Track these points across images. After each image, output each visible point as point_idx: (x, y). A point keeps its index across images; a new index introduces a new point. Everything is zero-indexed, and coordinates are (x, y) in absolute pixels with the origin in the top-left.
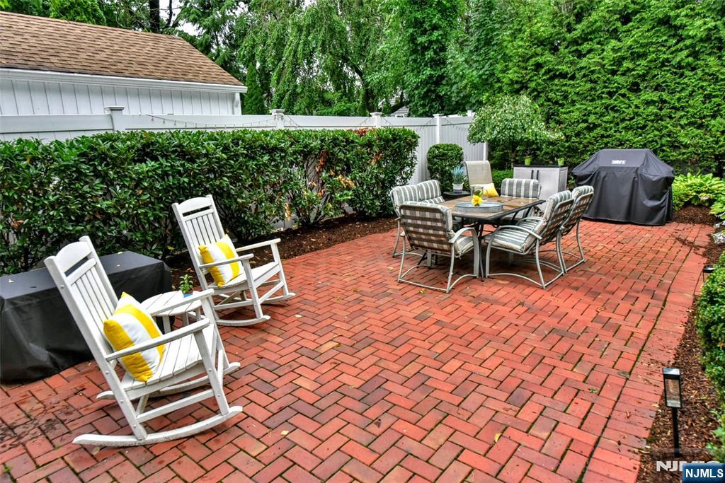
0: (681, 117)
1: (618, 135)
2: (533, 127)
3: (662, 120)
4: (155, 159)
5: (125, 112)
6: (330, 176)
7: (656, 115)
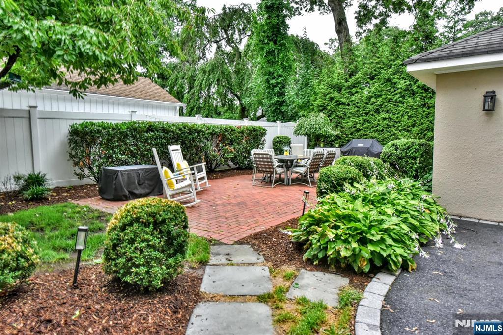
0: (399, 126)
1: (371, 134)
2: (325, 128)
3: (390, 128)
4: (153, 132)
5: (136, 113)
6: (224, 146)
7: (388, 125)
